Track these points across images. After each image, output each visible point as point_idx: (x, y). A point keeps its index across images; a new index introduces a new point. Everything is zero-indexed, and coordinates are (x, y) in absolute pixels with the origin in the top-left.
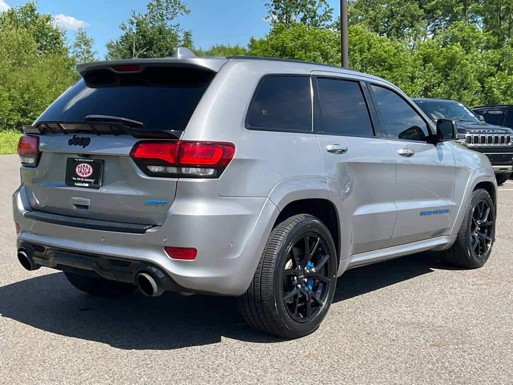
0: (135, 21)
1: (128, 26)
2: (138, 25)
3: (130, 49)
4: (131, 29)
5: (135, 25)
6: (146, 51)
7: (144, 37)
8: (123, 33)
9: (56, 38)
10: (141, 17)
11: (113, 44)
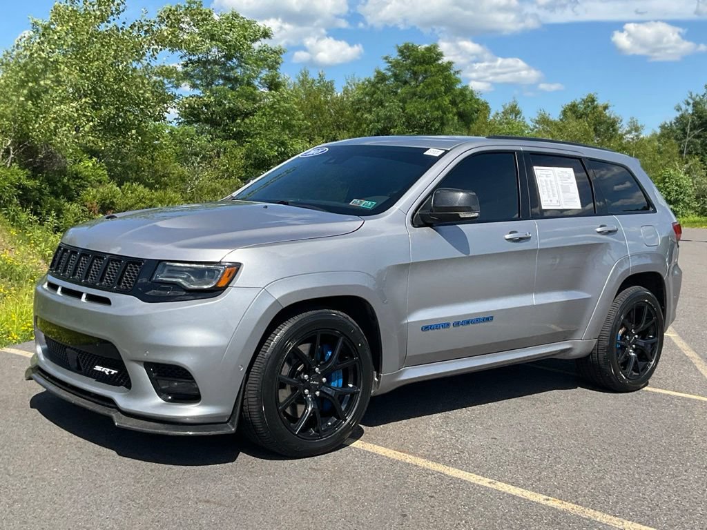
0: (691, 101)
1: (684, 107)
2: (694, 106)
3: (684, 130)
4: (687, 110)
5: (691, 105)
6: (701, 131)
7: (700, 117)
8: (678, 114)
9: (612, 124)
10: (698, 97)
11: (666, 126)
